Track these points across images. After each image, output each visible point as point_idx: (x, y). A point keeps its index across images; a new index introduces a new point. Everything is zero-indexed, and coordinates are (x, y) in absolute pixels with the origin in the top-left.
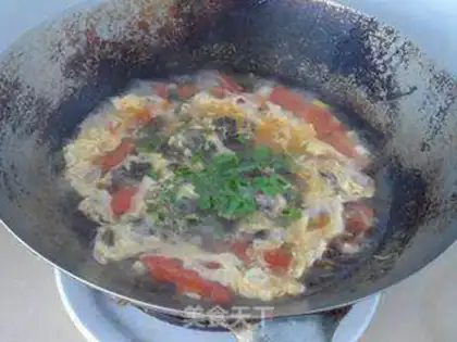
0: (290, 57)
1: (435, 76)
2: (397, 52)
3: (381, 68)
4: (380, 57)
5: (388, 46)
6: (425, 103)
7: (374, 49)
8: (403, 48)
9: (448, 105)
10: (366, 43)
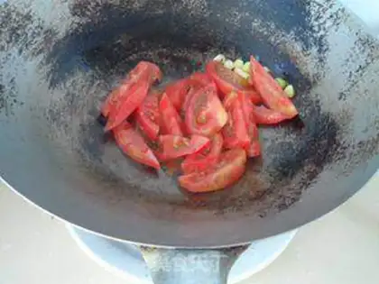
0: (247, 14)
1: (360, 39)
2: (331, 16)
3: (316, 29)
4: (316, 20)
5: (324, 11)
6: (348, 60)
7: (313, 13)
8: (336, 14)
9: (368, 64)
10: (307, 7)
